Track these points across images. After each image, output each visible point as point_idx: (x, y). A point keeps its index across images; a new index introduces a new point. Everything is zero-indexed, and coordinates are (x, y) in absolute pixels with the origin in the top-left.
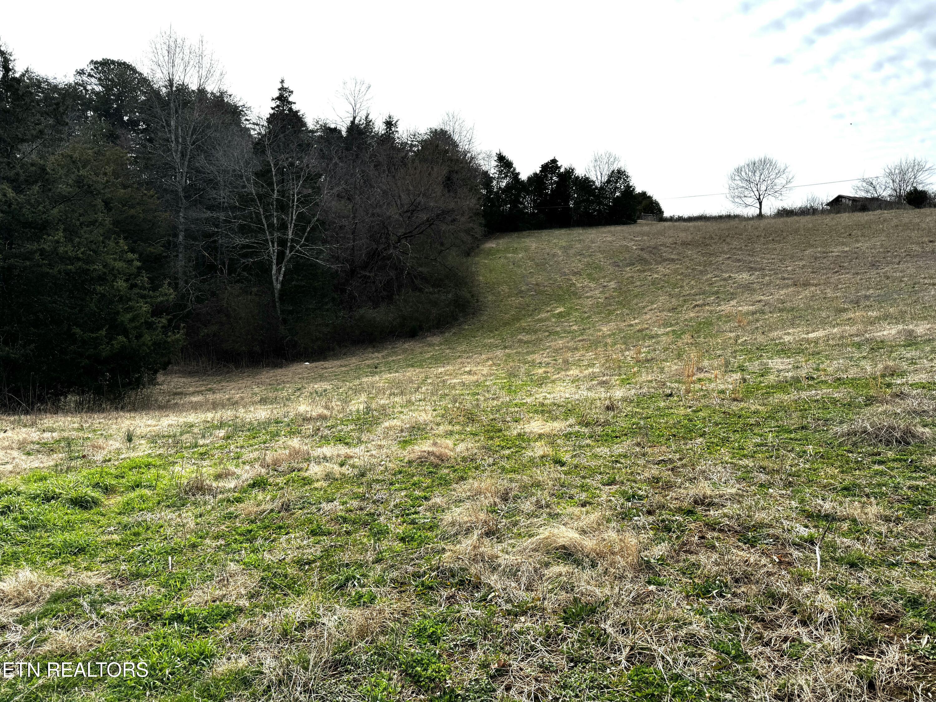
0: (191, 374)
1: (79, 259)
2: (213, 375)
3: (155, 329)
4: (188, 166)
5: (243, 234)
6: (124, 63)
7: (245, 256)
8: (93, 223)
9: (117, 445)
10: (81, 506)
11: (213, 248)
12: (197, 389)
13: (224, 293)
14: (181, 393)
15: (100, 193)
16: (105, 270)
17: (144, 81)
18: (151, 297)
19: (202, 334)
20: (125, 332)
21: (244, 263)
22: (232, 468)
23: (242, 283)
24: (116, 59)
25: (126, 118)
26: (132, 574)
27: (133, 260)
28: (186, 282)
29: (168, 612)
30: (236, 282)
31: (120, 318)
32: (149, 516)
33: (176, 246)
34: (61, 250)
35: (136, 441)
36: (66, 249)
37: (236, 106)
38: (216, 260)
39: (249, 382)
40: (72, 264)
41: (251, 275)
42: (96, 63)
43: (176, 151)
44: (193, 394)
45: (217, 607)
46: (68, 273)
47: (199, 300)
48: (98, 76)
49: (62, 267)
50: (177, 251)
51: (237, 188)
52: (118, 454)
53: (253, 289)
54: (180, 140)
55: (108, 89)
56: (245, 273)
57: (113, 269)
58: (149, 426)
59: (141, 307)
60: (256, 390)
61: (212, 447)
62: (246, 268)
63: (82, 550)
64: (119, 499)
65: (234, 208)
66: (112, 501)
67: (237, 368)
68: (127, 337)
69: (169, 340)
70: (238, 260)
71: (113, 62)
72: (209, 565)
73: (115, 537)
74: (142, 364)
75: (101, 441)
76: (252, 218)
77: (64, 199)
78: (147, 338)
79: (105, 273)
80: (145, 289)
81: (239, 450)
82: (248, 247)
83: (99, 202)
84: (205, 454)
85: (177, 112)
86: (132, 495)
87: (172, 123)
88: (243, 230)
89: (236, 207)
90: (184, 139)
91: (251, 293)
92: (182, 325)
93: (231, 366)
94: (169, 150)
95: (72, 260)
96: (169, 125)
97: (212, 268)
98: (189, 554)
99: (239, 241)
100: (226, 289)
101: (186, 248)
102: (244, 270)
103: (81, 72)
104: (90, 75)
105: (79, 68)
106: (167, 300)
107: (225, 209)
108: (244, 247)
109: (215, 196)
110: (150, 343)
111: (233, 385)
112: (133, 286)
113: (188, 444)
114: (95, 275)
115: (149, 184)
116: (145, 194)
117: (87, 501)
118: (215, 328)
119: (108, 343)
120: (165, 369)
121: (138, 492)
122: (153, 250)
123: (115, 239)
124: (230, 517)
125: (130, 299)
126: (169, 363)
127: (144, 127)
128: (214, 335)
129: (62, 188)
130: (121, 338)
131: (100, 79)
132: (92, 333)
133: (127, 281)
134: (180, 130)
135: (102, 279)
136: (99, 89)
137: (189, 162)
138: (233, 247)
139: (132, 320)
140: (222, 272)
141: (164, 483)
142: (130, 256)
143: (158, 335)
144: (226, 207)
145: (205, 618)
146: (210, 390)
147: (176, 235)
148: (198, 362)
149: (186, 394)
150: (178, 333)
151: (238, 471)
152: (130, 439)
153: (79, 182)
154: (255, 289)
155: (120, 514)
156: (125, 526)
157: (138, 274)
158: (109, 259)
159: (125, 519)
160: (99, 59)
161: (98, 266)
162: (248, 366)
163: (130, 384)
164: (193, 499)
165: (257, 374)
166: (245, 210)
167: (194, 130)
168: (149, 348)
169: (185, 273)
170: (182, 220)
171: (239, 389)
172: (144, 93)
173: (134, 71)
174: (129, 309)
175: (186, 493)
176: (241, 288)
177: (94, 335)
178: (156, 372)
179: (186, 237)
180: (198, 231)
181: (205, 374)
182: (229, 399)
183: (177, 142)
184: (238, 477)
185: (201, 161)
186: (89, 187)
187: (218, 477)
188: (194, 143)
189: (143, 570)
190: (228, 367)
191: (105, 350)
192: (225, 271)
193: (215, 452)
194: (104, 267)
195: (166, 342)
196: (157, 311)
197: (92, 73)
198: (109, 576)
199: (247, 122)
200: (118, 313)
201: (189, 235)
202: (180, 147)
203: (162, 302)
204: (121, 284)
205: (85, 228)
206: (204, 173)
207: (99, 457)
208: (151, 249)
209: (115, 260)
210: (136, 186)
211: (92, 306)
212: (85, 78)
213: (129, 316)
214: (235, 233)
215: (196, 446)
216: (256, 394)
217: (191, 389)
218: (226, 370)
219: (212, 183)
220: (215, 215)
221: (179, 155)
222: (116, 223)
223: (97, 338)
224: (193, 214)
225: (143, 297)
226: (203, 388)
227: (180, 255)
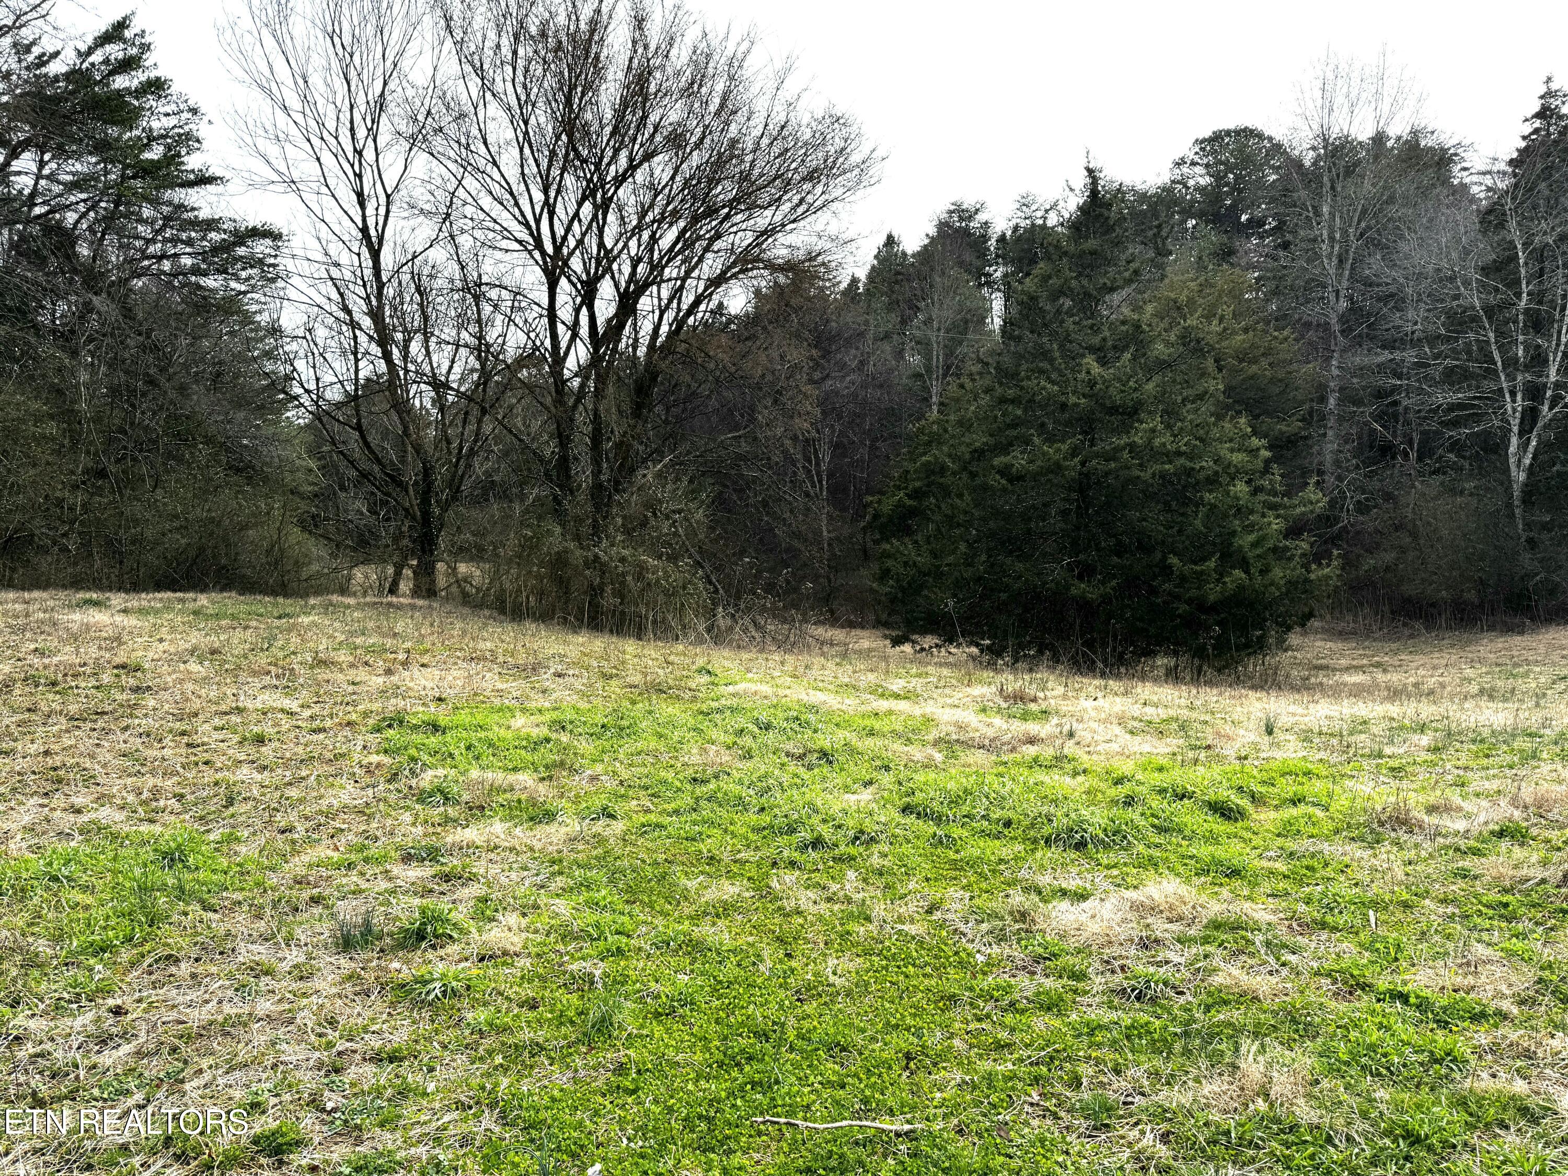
0: (1342, 635)
1: (1179, 454)
2: (1383, 639)
3: (1290, 559)
4: (1351, 276)
5: (1452, 384)
6: (1245, 130)
7: (1455, 423)
8: (1201, 397)
9: (1252, 737)
10: (1223, 815)
11: (1389, 416)
12: (1355, 663)
13: (1409, 493)
14: (1326, 667)
15: (1213, 349)
16: (1216, 468)
17: (1277, 148)
18: (1285, 507)
19: (1366, 567)
20: (1245, 565)
21: (1451, 437)
22: (1457, 800)
23: (1444, 473)
24: (1232, 126)
25: (1244, 218)
26: (1314, 921)
27: (1258, 449)
28: (1340, 478)
29: (1382, 984)
30: (1434, 473)
31: (1238, 542)
32: (1325, 847)
33: (1323, 418)
34: (1157, 442)
35: (1279, 735)
36: (1164, 440)
37: (1442, 149)
38: (1395, 435)
39: (1454, 657)
40: (1170, 462)
41: (1464, 457)
42: (1202, 142)
43: (1329, 257)
44: (1347, 669)
45: (1463, 1000)
46: (1163, 475)
47: (1362, 508)
48: (1205, 161)
49: (1157, 467)
50: (1325, 427)
51: (1442, 301)
52: (1258, 751)
53: (1467, 486)
54: (1338, 236)
55: (1219, 178)
56: (1452, 456)
57: (1229, 464)
58: (1294, 715)
59: (1270, 524)
60: (1469, 672)
61: (1410, 760)
62: (1456, 447)
63: (1235, 873)
64: (1272, 815)
65: (1433, 340)
66: (1262, 816)
67: (1428, 629)
68: (1247, 572)
69: (1313, 576)
70: (1438, 433)
71: (1228, 133)
72: (1437, 938)
73: (1278, 865)
74: (1267, 614)
75: (1228, 729)
76: (1469, 352)
77: (1163, 365)
78: (1278, 573)
79: (1216, 473)
80: (1275, 495)
81: (1461, 772)
82: (1460, 406)
83: (1210, 363)
84: (1400, 769)
85: (1333, 188)
86: (1294, 812)
87: (1325, 209)
88: (1452, 377)
89: (1439, 336)
90: (1345, 233)
91: (1462, 492)
92: (1335, 552)
93: (1418, 625)
94: (1318, 256)
95: (1169, 456)
96: (1318, 213)
97: (1386, 451)
98: (1399, 915)
99: (1444, 397)
100: (1413, 486)
101: (1341, 419)
102: (1450, 451)
103: (1179, 163)
104: (1193, 164)
105: (1177, 157)
106: (1312, 512)
107: (1416, 343)
108: (1452, 408)
109: (1399, 322)
110: (1282, 582)
111: (1420, 659)
112: (1257, 491)
113: (1367, 750)
114: (1201, 476)
115: (1281, 319)
116: (1276, 338)
117: (1231, 810)
118: (1389, 557)
119: (1218, 580)
120: (1303, 625)
121: (1302, 809)
122: (1284, 428)
123: (1232, 418)
124: (1463, 874)
125: (1252, 512)
126: (1310, 615)
127: (1274, 224)
128: (1387, 569)
129: (1159, 349)
130: (1238, 573)
131: (1207, 166)
132: (1196, 564)
133: (1249, 482)
134: (1338, 220)
135: (1212, 482)
136: (1205, 181)
137: (1353, 268)
138: (1430, 411)
139: (1255, 545)
140: (1406, 455)
141: (1341, 803)
142: (1255, 442)
143: (1294, 569)
144: (1419, 340)
145: (1444, 1009)
146: (1378, 665)
147: (1323, 399)
148: (1356, 615)
149: (1334, 670)
150: (1328, 565)
151: (1467, 806)
152: (1270, 731)
153: (1185, 338)
154: (1469, 485)
155: (1278, 835)
156: (1291, 854)
157: (1266, 470)
158: (1224, 450)
159: (1291, 845)
160: (1208, 134)
161: (1207, 463)
162: (1449, 628)
163: (1247, 646)
164: (1393, 834)
165: (1469, 642)
166: (1456, 339)
167: (1364, 211)
168: (1278, 589)
169: (1337, 463)
170: (1335, 372)
171: (1435, 668)
172: (1276, 169)
173: (1260, 136)
174: (1249, 529)
175: (1382, 824)
176: (1442, 484)
177: (1198, 568)
178: (1289, 629)
179: (1341, 401)
180: (1364, 388)
181: (1368, 637)
182: (1416, 685)
183: (1332, 239)
184: (1468, 816)
185: (1375, 264)
186: (1198, 342)
187: (1432, 809)
188: (1362, 235)
189: (1329, 919)
190: (1413, 627)
191: (1213, 593)
192: (1413, 455)
193: (1417, 769)
194: (1215, 462)
195: (1307, 580)
196: (1294, 531)
197: (1196, 158)
198: (1282, 915)
199: (1465, 173)
200: (1233, 533)
201: (1349, 397)
202: (1337, 248)
203: (1303, 514)
204: (1240, 488)
205: (1189, 406)
206: (1378, 285)
207: (1230, 751)
208: (1282, 427)
209: (1232, 450)
210: (1260, 326)
211: (1198, 523)
212: (1185, 169)
213: (1251, 538)
214: (1436, 384)
215: (1380, 755)
216: (1470, 681)
217: (1343, 662)
218: (1407, 632)
219: (1396, 300)
220: (1398, 355)
221: (1335, 261)
222: (1229, 390)
223: (1202, 572)
224: (1358, 359)
225: (1273, 507)
226: (1365, 662)
227: (1330, 433)
